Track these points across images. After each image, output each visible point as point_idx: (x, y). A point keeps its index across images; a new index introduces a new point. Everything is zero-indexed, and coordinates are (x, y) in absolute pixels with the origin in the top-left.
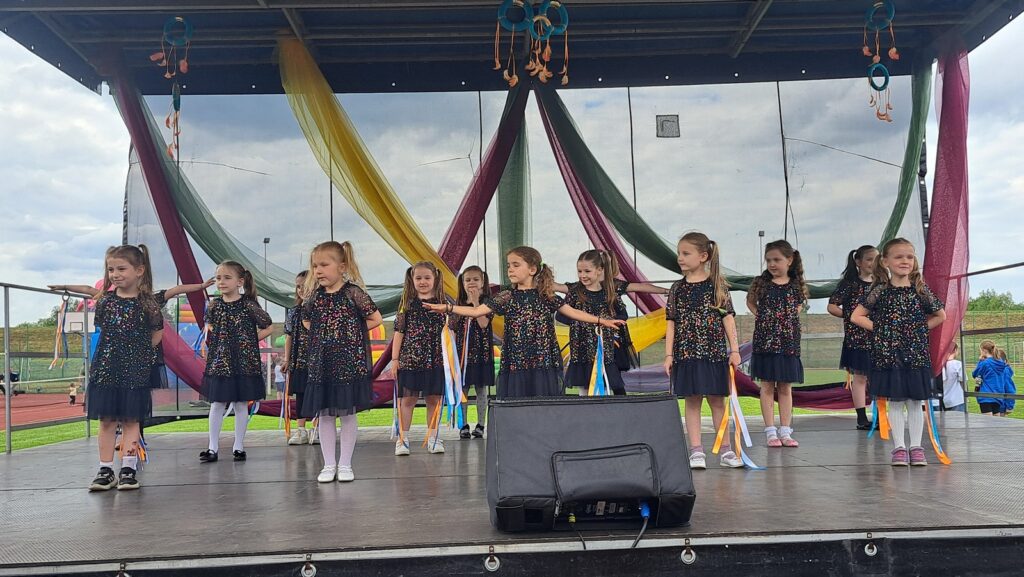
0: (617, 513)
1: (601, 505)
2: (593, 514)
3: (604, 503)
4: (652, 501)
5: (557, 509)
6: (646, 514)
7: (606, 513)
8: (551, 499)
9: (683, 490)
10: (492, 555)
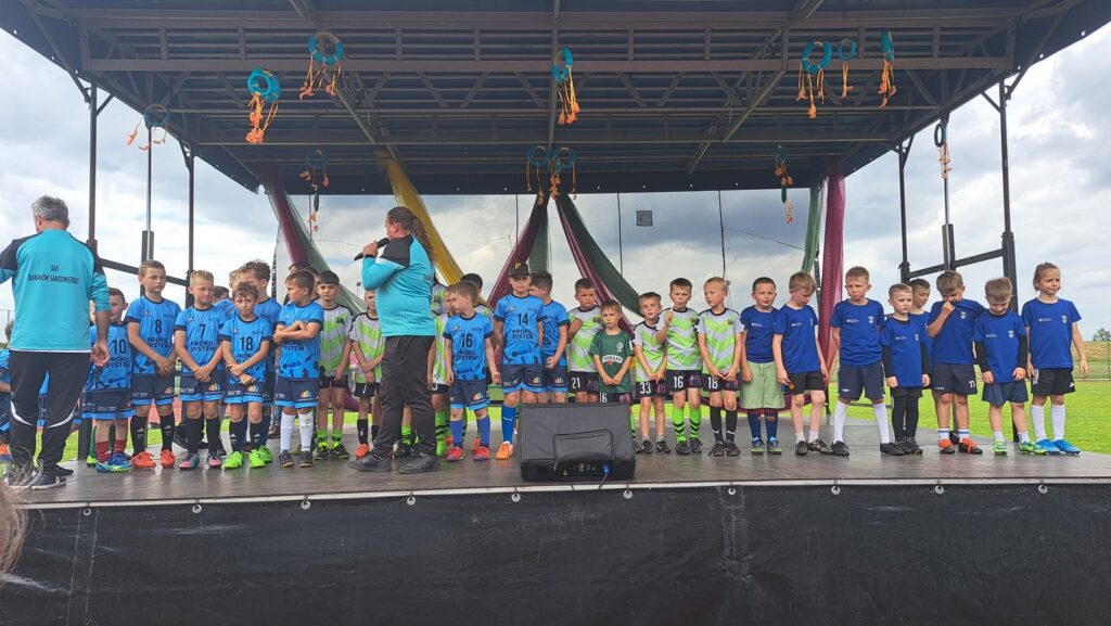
0: (591, 471)
2: (577, 471)
3: (583, 464)
4: (610, 463)
5: (555, 467)
6: (606, 471)
7: (585, 471)
8: (551, 462)
9: (628, 457)
10: (516, 493)
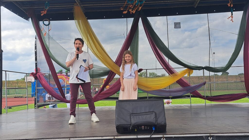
0: (147, 129)
1: (143, 127)
2: (141, 129)
3: (143, 126)
4: (155, 126)
5: (131, 127)
6: (154, 129)
7: (145, 129)
8: (129, 125)
9: (163, 123)
10: (114, 139)
